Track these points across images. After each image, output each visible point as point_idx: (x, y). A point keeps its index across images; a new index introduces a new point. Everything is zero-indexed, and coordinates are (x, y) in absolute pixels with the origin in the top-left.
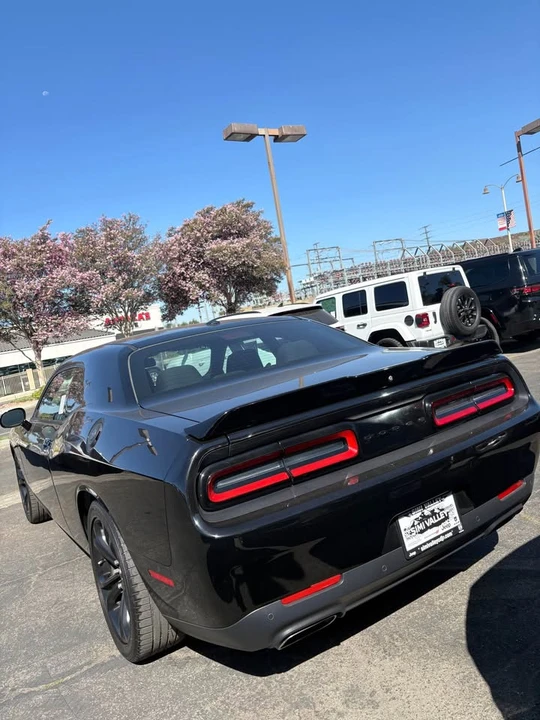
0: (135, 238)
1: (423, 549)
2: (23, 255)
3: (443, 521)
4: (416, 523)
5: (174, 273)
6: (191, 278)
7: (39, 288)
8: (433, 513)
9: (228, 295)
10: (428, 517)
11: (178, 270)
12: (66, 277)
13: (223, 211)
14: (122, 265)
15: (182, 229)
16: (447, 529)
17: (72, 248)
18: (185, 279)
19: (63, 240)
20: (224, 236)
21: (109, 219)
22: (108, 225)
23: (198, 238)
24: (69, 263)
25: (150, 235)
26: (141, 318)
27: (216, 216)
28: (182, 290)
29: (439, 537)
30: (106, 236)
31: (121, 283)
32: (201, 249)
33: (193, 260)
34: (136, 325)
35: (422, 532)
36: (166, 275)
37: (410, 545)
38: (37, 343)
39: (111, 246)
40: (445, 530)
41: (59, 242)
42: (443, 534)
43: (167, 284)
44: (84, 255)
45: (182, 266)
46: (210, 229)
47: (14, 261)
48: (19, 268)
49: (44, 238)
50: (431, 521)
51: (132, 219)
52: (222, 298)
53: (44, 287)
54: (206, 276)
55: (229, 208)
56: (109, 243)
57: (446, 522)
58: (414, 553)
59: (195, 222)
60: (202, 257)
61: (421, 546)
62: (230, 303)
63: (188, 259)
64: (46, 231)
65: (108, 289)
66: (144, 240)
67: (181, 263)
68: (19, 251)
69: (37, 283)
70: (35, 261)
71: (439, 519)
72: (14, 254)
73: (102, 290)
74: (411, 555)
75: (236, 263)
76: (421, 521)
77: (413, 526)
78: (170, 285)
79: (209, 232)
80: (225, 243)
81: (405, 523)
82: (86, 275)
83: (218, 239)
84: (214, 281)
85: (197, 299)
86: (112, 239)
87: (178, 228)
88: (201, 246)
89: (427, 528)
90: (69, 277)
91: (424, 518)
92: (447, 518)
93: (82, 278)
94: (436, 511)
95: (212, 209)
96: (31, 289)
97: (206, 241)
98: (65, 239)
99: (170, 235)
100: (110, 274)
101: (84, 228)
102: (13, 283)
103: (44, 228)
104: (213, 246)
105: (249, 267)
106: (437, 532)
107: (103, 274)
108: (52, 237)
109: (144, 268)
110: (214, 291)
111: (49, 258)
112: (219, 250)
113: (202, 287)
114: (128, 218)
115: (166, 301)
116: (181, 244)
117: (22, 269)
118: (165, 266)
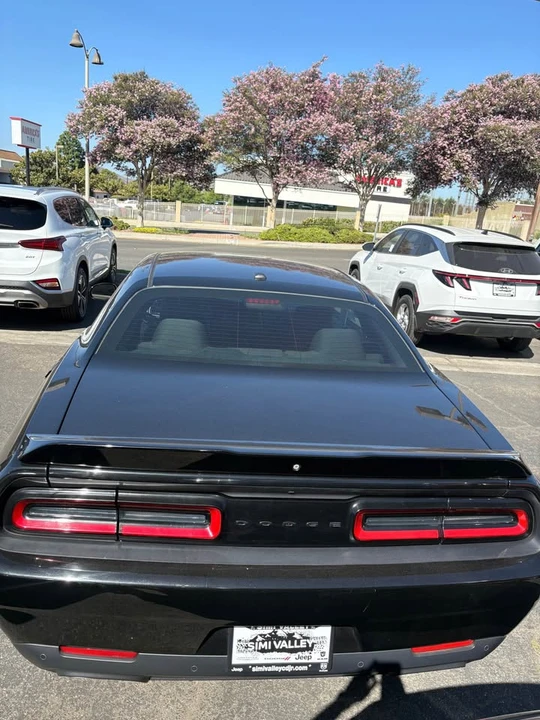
0: (405, 96)
1: (254, 669)
2: (288, 92)
3: (302, 650)
4: (260, 638)
5: (435, 146)
6: (452, 155)
7: (293, 129)
8: (290, 637)
9: (486, 185)
10: (282, 638)
11: (440, 142)
12: (322, 124)
13: (520, 83)
14: (381, 124)
15: (463, 95)
16: (304, 661)
17: (337, 93)
18: (444, 155)
19: (332, 82)
20: (507, 113)
21: (385, 67)
22: (383, 75)
23: (478, 110)
24: (330, 110)
25: (424, 94)
26: (392, 183)
27: (508, 87)
28: (437, 166)
29: (286, 665)
30: (375, 88)
31: (373, 144)
32: (475, 124)
33: (461, 135)
34: (385, 189)
35: (263, 651)
36: (426, 145)
37: (239, 659)
38: (278, 185)
39: (376, 101)
40: (299, 661)
41: (327, 84)
42: (294, 665)
43: (423, 156)
44: (346, 104)
45: (446, 139)
46: (496, 101)
47: (277, 96)
48: (280, 104)
49: (314, 76)
50: (284, 644)
51: (410, 73)
52: (481, 186)
53: (298, 130)
54: (469, 157)
55: (529, 80)
56: (375, 96)
57: (306, 653)
58: (240, 670)
59: (482, 87)
60: (472, 133)
61: (254, 665)
62: (485, 194)
63: (456, 132)
64: (318, 69)
65: (359, 147)
66: (416, 99)
67: (446, 135)
68: (286, 86)
69: (291, 125)
70: (298, 99)
71: (296, 646)
72: (281, 88)
73: (352, 147)
74: (235, 669)
75: (510, 149)
76: (268, 640)
77: (254, 640)
78: (426, 157)
79: (491, 105)
80: (507, 121)
81: (241, 633)
82: (341, 126)
83: (500, 116)
84: (476, 165)
85: (450, 181)
86: (380, 92)
87: (460, 92)
88: (477, 121)
89: (273, 649)
90: (324, 125)
91: (274, 637)
92: (309, 648)
93: (337, 129)
94: (297, 636)
95: (507, 76)
96: (285, 129)
97: (485, 115)
98: (334, 81)
99: (447, 99)
100: (366, 131)
101: (357, 73)
102: (271, 119)
103: (317, 66)
104: (491, 123)
105: (524, 157)
106: (287, 658)
107: (359, 130)
108: (322, 77)
109: (402, 134)
110: (472, 177)
111: (312, 100)
112: (495, 130)
113: (459, 168)
114: (406, 70)
115: (417, 174)
116: (455, 113)
117: (283, 106)
118: (428, 134)
